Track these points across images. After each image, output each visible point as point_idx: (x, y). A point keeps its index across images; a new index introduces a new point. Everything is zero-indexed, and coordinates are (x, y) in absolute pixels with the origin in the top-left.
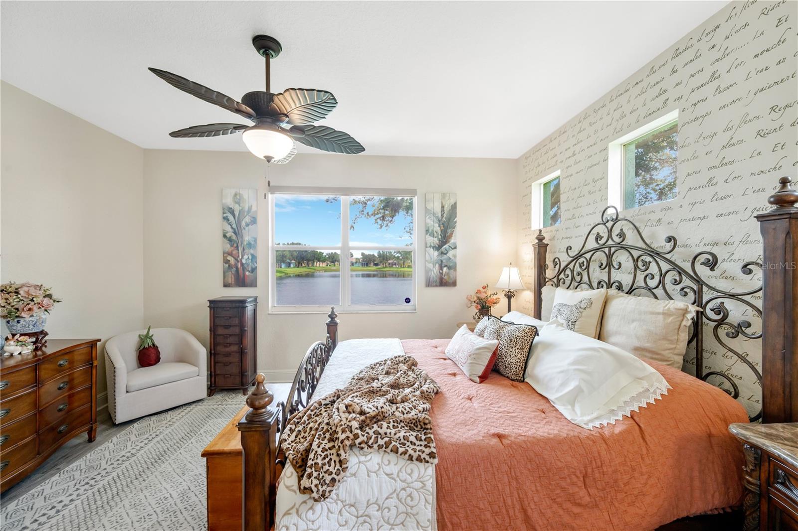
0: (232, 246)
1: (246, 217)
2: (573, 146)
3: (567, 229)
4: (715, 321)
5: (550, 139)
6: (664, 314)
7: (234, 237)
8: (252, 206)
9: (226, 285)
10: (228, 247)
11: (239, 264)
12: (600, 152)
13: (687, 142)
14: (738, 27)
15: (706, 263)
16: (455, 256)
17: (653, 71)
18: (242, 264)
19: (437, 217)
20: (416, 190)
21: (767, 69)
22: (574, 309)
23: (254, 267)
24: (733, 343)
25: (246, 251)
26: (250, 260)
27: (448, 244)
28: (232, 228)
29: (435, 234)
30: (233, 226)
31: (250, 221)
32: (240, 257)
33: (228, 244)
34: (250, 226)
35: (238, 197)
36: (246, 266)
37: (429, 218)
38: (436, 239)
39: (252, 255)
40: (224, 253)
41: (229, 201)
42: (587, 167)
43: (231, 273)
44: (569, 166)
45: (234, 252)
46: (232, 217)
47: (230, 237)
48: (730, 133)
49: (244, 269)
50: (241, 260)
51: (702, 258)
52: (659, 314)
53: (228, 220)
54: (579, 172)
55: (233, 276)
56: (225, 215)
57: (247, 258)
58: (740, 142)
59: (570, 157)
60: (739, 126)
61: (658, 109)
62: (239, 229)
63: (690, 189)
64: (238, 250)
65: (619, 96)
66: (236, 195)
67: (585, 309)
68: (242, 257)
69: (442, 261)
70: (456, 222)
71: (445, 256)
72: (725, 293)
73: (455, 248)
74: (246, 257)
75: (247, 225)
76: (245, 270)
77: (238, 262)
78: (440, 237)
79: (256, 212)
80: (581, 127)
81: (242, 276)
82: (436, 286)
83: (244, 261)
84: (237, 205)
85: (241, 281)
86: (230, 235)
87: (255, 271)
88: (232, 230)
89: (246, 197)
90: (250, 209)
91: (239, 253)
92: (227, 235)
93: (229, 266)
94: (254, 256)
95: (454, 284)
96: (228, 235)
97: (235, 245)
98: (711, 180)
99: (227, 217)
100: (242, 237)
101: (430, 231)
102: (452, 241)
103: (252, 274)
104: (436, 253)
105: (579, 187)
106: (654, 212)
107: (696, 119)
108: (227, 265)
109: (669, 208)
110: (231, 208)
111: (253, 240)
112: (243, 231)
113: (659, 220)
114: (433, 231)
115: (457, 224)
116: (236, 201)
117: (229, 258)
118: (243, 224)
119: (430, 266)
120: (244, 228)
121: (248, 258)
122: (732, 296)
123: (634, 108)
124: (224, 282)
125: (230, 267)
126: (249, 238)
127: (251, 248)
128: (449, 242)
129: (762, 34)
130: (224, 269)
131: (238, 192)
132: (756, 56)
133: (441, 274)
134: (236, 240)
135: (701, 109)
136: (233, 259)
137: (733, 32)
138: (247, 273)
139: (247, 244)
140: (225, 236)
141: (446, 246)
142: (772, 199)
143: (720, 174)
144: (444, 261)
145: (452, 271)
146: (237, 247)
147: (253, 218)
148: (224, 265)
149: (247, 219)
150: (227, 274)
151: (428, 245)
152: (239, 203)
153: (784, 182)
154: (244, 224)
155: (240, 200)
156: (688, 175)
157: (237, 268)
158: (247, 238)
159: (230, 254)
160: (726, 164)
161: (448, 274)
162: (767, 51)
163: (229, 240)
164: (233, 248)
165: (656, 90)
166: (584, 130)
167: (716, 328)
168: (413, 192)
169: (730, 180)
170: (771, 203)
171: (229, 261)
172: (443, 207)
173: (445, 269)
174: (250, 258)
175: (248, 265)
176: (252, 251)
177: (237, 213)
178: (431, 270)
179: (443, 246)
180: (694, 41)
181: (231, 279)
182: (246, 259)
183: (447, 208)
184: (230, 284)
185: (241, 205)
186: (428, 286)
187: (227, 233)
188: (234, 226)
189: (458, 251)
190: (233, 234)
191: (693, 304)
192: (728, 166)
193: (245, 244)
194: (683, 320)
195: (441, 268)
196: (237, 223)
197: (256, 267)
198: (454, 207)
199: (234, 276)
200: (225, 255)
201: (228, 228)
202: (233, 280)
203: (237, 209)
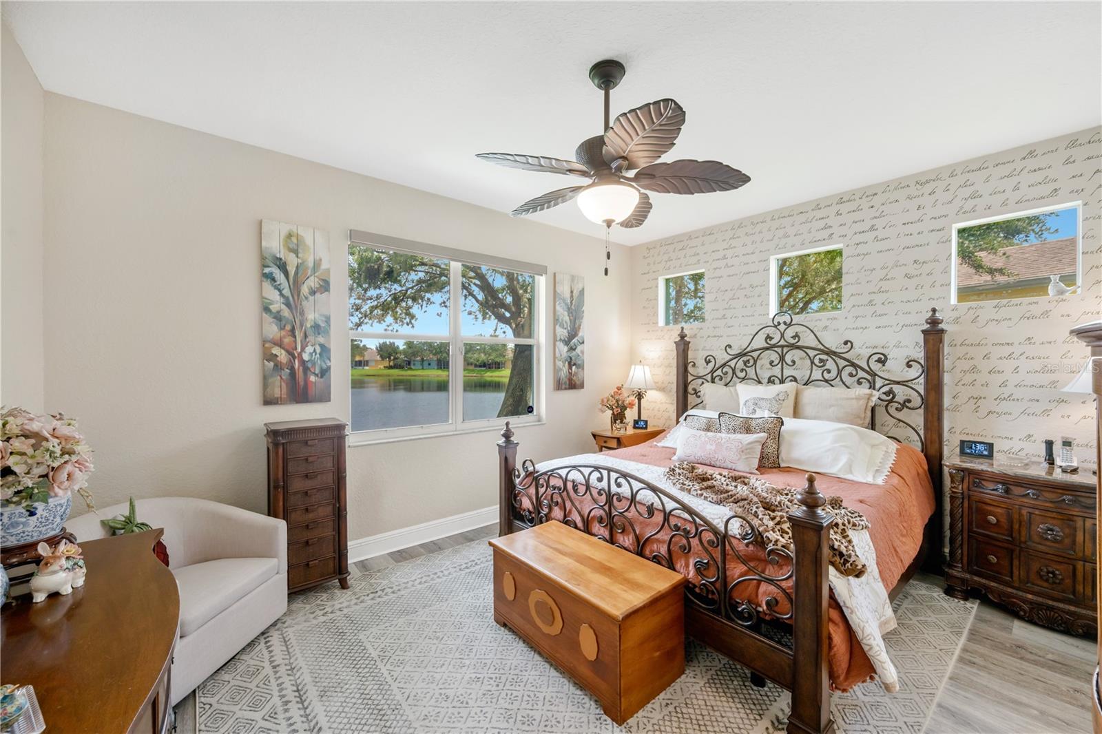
0: (282, 328)
1: (310, 278)
2: (724, 250)
3: (714, 328)
4: (886, 401)
5: (690, 236)
6: (856, 399)
7: (286, 313)
8: (321, 260)
9: (268, 401)
10: (273, 330)
11: (296, 361)
12: (759, 262)
13: (851, 271)
14: (891, 200)
15: (879, 361)
16: (582, 352)
17: (818, 207)
18: (303, 362)
19: (566, 304)
20: (546, 267)
21: (911, 235)
22: (774, 402)
23: (324, 366)
24: (899, 415)
25: (311, 338)
26: (318, 355)
27: (576, 338)
28: (282, 295)
29: (565, 324)
30: (283, 292)
31: (318, 286)
32: (299, 350)
33: (274, 325)
34: (318, 295)
35: (294, 239)
36: (309, 365)
37: (559, 304)
38: (565, 331)
39: (322, 346)
40: (264, 342)
41: (274, 245)
42: (742, 273)
43: (279, 378)
44: (717, 268)
45: (287, 340)
46: (282, 275)
47: (278, 312)
48: (885, 271)
49: (306, 370)
50: (300, 355)
51: (876, 357)
52: (852, 399)
53: (274, 280)
54: (732, 276)
55: (284, 385)
56: (267, 270)
57: (312, 351)
58: (893, 278)
59: (719, 259)
60: (892, 268)
61: (824, 240)
62: (296, 298)
63: (854, 306)
64: (295, 337)
65: (782, 217)
66: (290, 236)
67: (784, 400)
68: (303, 349)
69: (571, 358)
70: (583, 312)
71: (574, 353)
72: (894, 381)
73: (583, 343)
74: (309, 349)
75: (313, 293)
76: (309, 373)
77: (294, 358)
78: (569, 328)
79: (328, 271)
80: (734, 234)
81: (302, 383)
82: (566, 389)
83: (306, 357)
84: (292, 255)
85: (300, 394)
86: (279, 309)
87: (327, 374)
88: (282, 300)
89: (309, 241)
90: (317, 264)
91: (295, 342)
92: (271, 307)
93: (276, 365)
94: (325, 347)
95: (582, 386)
96: (274, 308)
97: (288, 327)
98: (871, 301)
99: (271, 273)
100: (302, 313)
101: (560, 320)
102: (580, 334)
103: (322, 380)
104: (566, 349)
105: (731, 290)
106: (820, 320)
107: (858, 255)
108: (272, 364)
109: (835, 319)
110: (281, 259)
111: (324, 319)
112: (304, 303)
113: (826, 327)
114: (562, 320)
115: (585, 314)
116: (291, 246)
117: (276, 351)
118: (305, 290)
119: (560, 364)
120: (306, 298)
121: (315, 350)
122: (898, 383)
123: (799, 232)
124: (264, 396)
125: (278, 367)
126: (317, 315)
127: (319, 334)
128: (577, 335)
129: (908, 211)
130: (264, 370)
131: (295, 231)
132: (904, 224)
133: (570, 373)
134: (291, 317)
135: (862, 249)
136: (283, 352)
137: (888, 202)
138: (312, 378)
139: (311, 327)
140: (266, 309)
141: (575, 340)
142: (929, 321)
143: (878, 299)
144: (573, 358)
145: (580, 370)
146: (293, 331)
147: (324, 281)
148: (264, 365)
149: (312, 282)
150: (270, 380)
151: (558, 339)
152: (296, 252)
153: (934, 310)
154: (307, 290)
155: (297, 245)
156: (852, 295)
157: (292, 368)
158: (311, 316)
159: (279, 344)
160: (883, 292)
161: (576, 373)
162: (911, 223)
163: (275, 318)
164: (283, 333)
165: (822, 224)
166: (738, 237)
167: (887, 406)
168: (542, 270)
169: (886, 303)
170: (927, 323)
171: (276, 356)
172: (572, 292)
173: (574, 368)
174: (318, 350)
175: (314, 364)
176: (321, 340)
177: (292, 270)
178: (561, 370)
179: (572, 340)
180: (857, 197)
181: (279, 387)
182: (311, 354)
183: (576, 293)
184: (277, 398)
185: (299, 255)
186: (558, 389)
187: (271, 304)
188: (286, 292)
189: (586, 347)
190: (283, 307)
191: (870, 388)
192: (884, 293)
193: (309, 326)
194: (868, 402)
195: (570, 367)
196: (292, 286)
197: (329, 368)
198: (582, 292)
199: (287, 384)
200: (267, 345)
201: (273, 295)
202: (284, 390)
203: (292, 262)
